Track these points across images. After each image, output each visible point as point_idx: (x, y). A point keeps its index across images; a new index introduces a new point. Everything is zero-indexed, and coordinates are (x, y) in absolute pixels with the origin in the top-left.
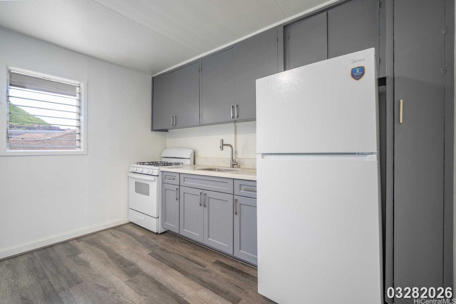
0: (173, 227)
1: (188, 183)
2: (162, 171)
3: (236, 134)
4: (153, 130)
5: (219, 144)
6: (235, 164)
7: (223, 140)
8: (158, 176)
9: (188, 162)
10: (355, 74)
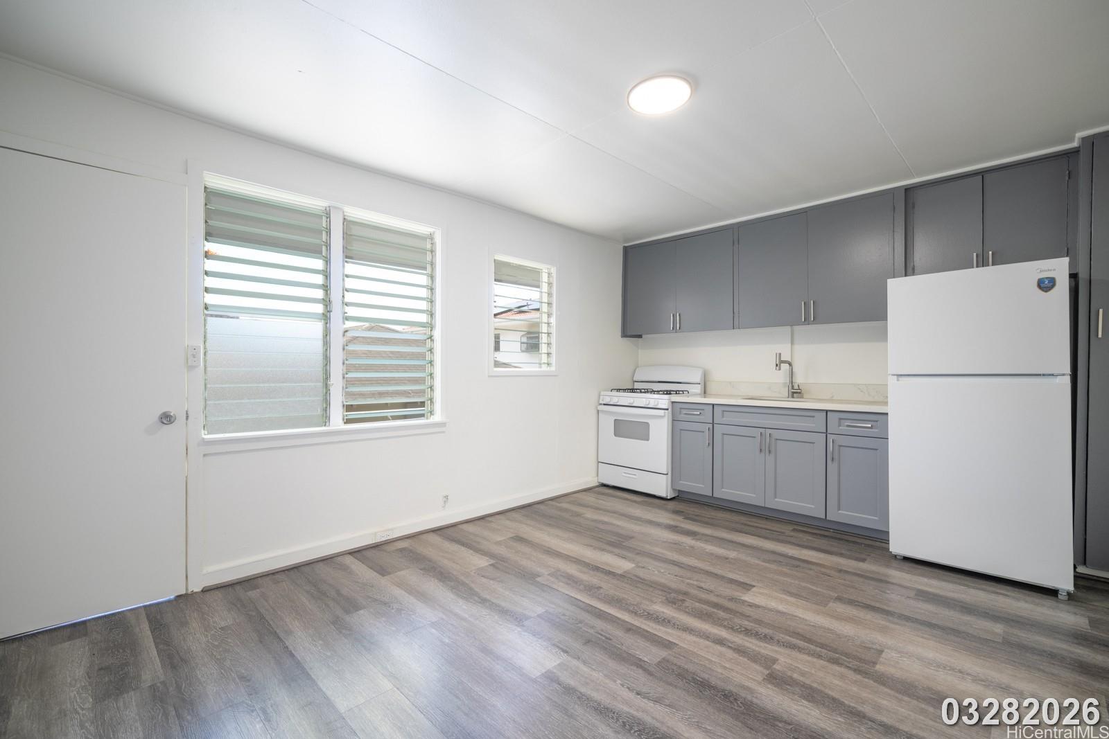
0: (700, 487)
1: (729, 418)
2: (673, 402)
3: (792, 343)
4: (625, 334)
5: (773, 361)
6: (796, 392)
7: (780, 354)
8: (667, 409)
9: (697, 389)
10: (1042, 285)
